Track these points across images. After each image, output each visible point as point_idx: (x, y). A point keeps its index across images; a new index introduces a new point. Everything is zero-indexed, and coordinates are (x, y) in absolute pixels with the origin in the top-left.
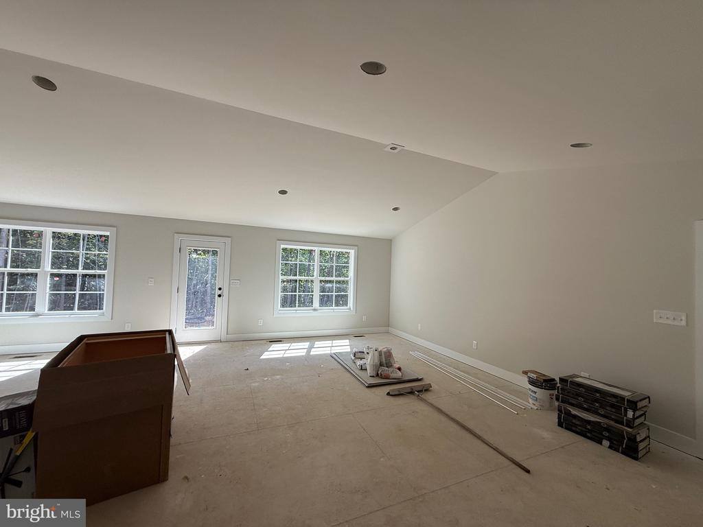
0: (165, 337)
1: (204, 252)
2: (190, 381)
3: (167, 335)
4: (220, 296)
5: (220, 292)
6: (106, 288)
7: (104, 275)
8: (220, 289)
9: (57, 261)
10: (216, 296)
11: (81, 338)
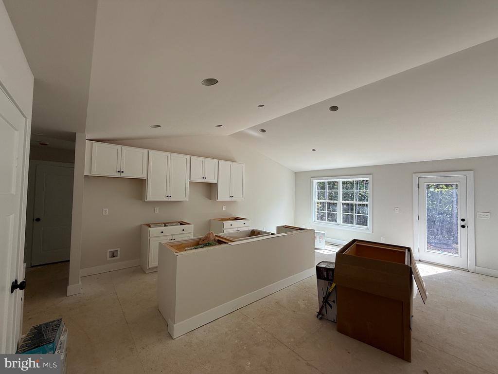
0: (405, 253)
1: (447, 186)
2: (427, 294)
3: (407, 251)
4: (463, 226)
5: (463, 223)
6: (369, 212)
7: (367, 205)
8: (463, 220)
9: (346, 196)
10: (459, 227)
11: (354, 241)
